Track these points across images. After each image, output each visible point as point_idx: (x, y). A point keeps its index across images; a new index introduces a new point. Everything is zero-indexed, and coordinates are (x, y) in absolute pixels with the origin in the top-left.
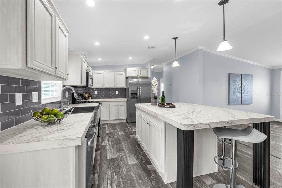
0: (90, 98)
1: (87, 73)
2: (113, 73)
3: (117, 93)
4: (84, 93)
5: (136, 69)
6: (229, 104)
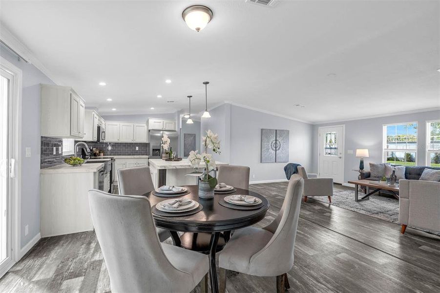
0: (102, 154)
1: (99, 128)
2: (132, 124)
3: (137, 148)
4: (95, 149)
5: (161, 121)
6: (261, 162)
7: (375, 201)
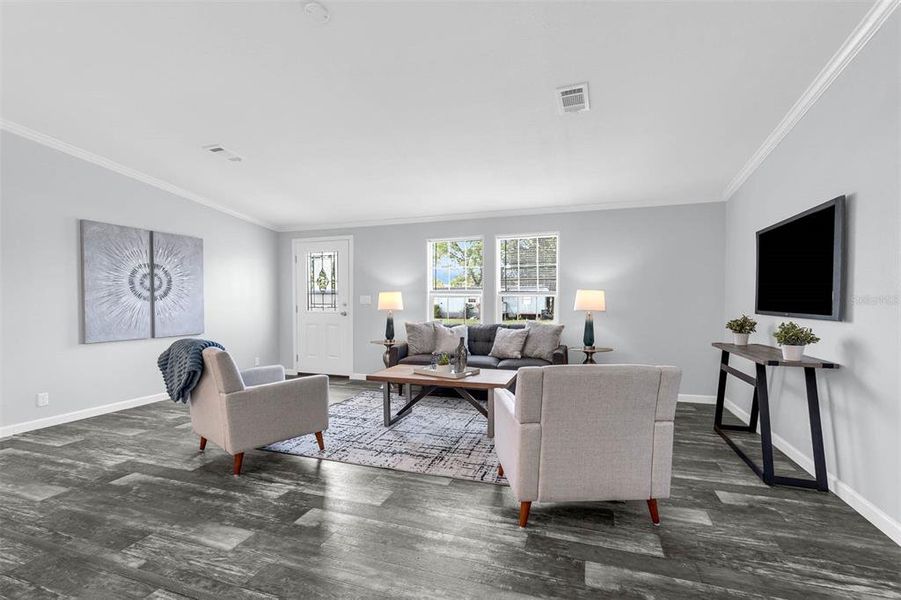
6: (83, 340)
7: (424, 414)
